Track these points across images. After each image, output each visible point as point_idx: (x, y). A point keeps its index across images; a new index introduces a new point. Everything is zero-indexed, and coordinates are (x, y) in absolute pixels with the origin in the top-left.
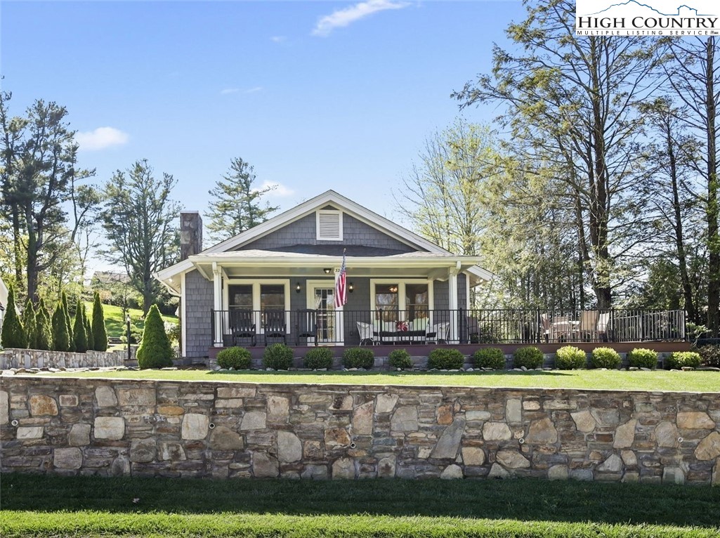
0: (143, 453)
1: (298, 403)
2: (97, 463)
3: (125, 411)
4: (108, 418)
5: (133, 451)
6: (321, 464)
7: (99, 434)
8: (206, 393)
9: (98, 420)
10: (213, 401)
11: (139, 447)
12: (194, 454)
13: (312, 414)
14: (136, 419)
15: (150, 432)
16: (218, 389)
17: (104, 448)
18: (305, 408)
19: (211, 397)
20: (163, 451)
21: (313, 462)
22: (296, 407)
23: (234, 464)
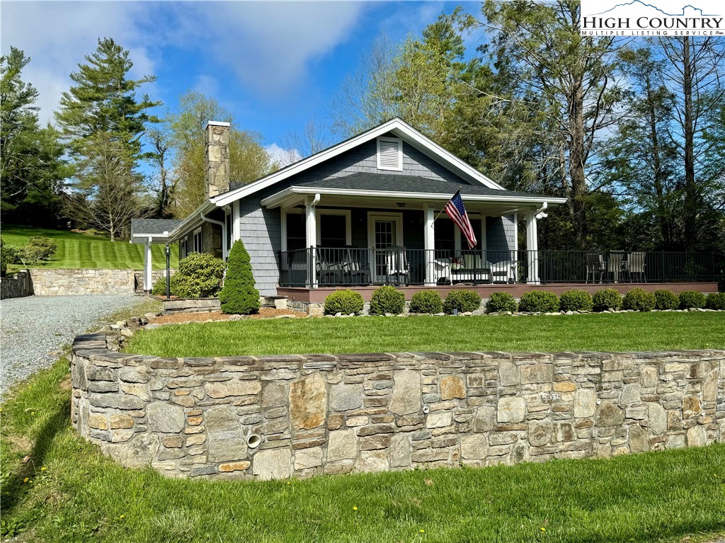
0: (541, 435)
1: (665, 373)
2: (500, 451)
3: (525, 390)
4: (511, 398)
5: (531, 434)
6: (679, 434)
7: (503, 416)
8: (593, 367)
9: (502, 401)
10: (600, 375)
11: (537, 429)
12: (583, 433)
13: (674, 383)
14: (535, 398)
15: (546, 412)
16: (603, 362)
17: (505, 433)
18: (670, 377)
19: (597, 371)
20: (558, 431)
21: (674, 433)
22: (662, 377)
23: (615, 440)
